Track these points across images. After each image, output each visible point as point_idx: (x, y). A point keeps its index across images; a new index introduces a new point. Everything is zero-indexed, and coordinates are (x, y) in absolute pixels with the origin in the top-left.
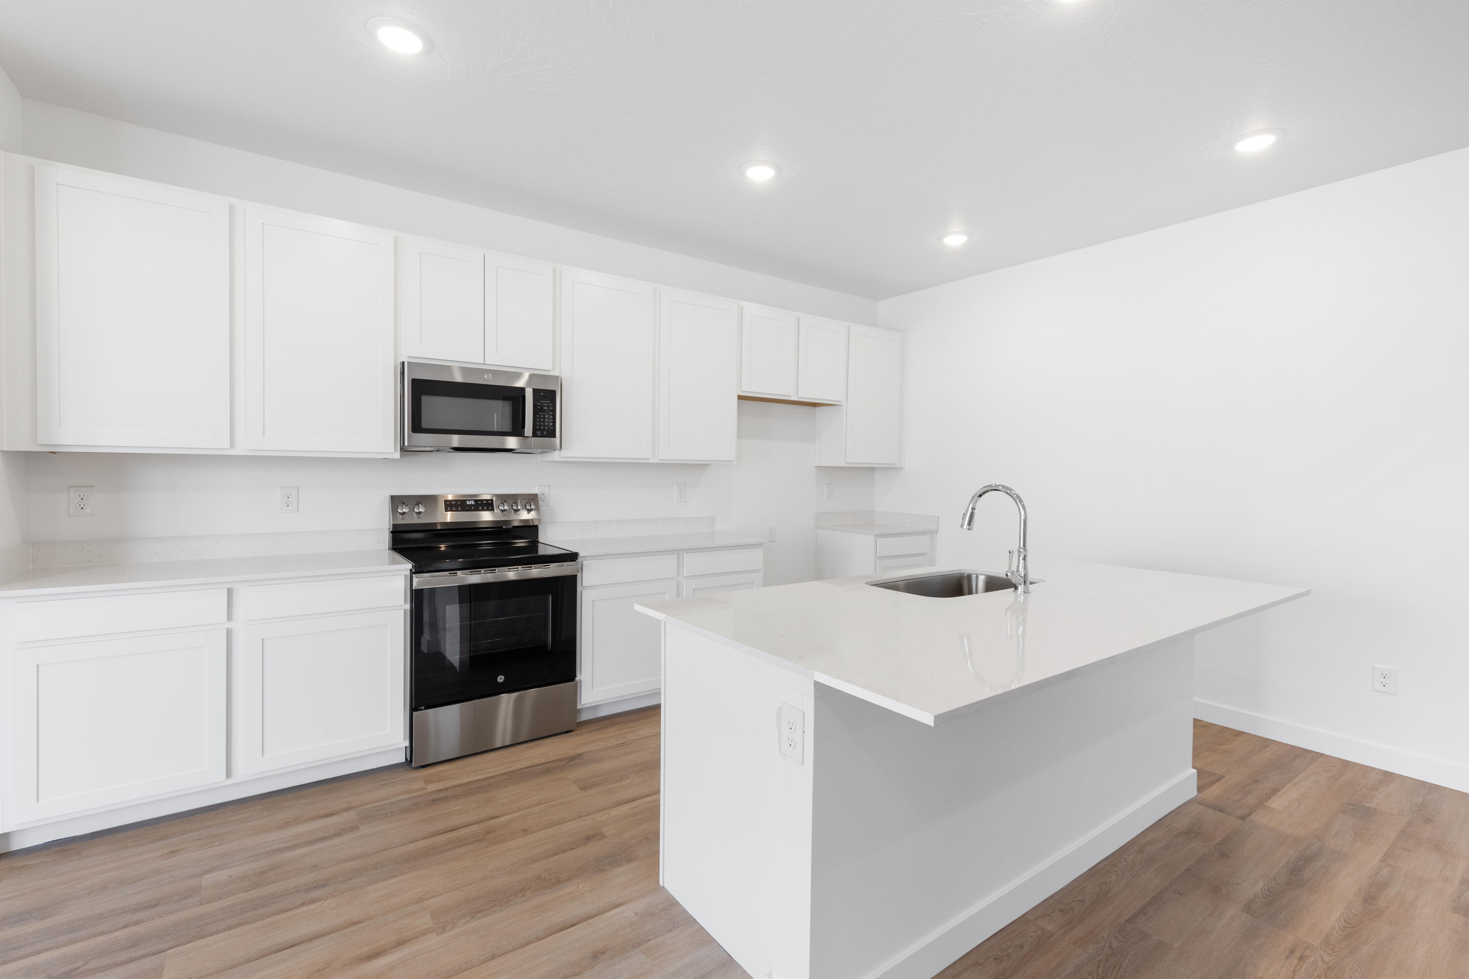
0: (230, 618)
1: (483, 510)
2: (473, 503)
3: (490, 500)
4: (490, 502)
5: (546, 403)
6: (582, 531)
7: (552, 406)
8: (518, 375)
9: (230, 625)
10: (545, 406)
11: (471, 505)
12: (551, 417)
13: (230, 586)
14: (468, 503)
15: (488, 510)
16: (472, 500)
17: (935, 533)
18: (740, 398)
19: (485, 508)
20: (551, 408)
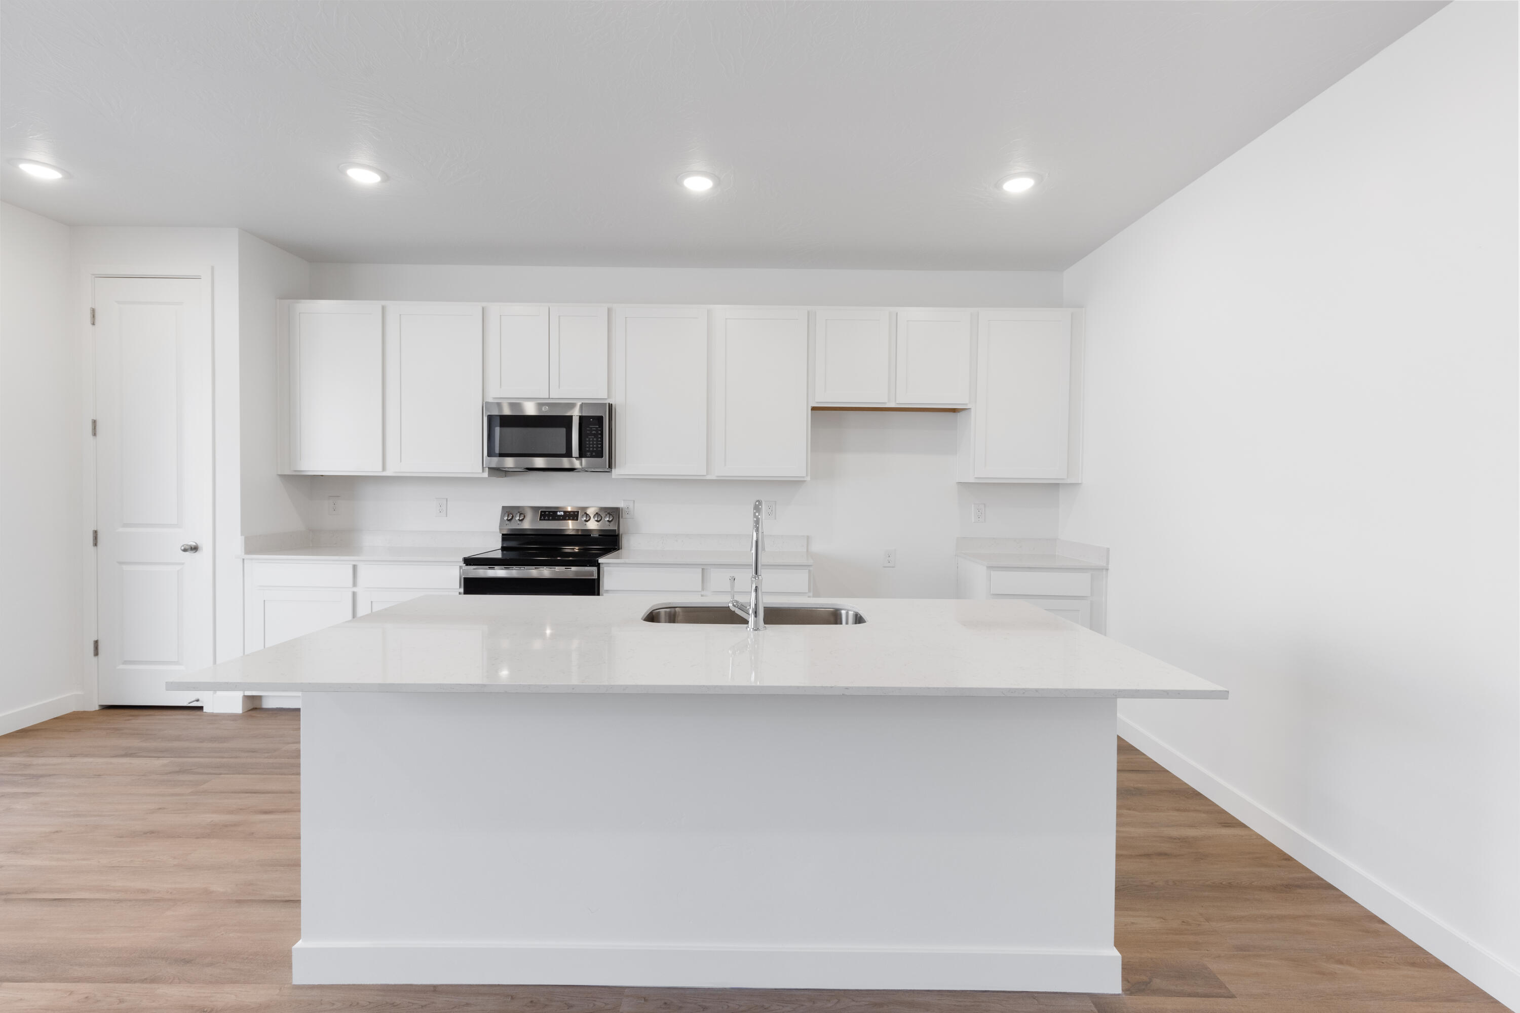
0: (355, 584)
1: (569, 519)
2: (563, 514)
3: (576, 512)
4: (576, 513)
5: (594, 428)
6: (663, 543)
7: (600, 430)
8: (572, 406)
9: (355, 589)
10: (594, 430)
11: (561, 516)
12: (599, 439)
13: (354, 563)
14: (559, 513)
15: (573, 520)
16: (562, 511)
17: (1104, 570)
18: (814, 409)
19: (571, 518)
20: (599, 432)
